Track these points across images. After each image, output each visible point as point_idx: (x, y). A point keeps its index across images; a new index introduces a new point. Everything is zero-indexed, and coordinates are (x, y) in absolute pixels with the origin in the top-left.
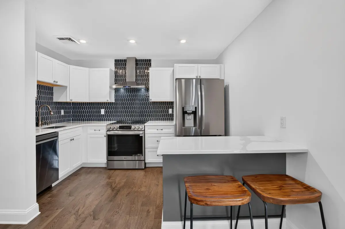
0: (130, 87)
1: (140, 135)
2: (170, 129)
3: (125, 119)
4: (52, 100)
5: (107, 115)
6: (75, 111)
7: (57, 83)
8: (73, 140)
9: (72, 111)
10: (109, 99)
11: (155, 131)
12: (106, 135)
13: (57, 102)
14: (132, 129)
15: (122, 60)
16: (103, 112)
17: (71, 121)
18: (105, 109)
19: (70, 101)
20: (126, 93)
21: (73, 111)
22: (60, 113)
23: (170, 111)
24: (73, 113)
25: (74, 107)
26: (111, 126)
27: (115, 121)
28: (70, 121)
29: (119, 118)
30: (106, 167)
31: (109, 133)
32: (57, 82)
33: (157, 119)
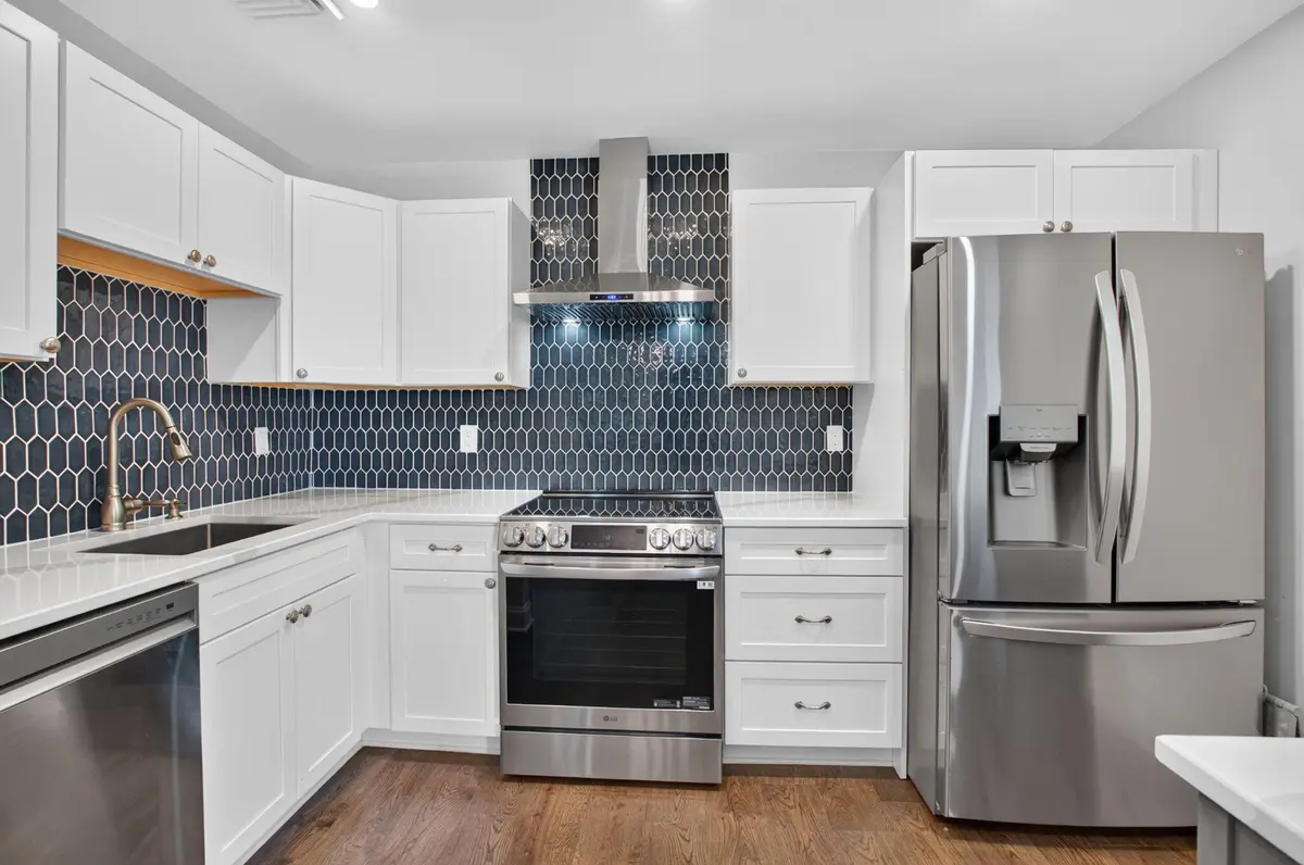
0: (631, 297)
1: (700, 586)
2: (880, 546)
3: (589, 478)
4: (200, 373)
5: (494, 456)
6: (329, 434)
7: (213, 271)
8: (306, 615)
9: (312, 432)
10: (505, 371)
11: (786, 559)
12: (494, 576)
13: (227, 387)
14: (650, 550)
15: (572, 161)
16: (469, 438)
17: (311, 488)
18: (483, 426)
19: (296, 379)
20: (594, 340)
21: (318, 435)
22: (250, 447)
23: (834, 438)
24: (318, 446)
25: (324, 414)
26: (522, 525)
27: (533, 487)
28: (306, 485)
29: (554, 476)
30: (498, 753)
31: (514, 568)
32: (210, 263)
33: (761, 479)
